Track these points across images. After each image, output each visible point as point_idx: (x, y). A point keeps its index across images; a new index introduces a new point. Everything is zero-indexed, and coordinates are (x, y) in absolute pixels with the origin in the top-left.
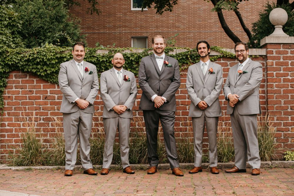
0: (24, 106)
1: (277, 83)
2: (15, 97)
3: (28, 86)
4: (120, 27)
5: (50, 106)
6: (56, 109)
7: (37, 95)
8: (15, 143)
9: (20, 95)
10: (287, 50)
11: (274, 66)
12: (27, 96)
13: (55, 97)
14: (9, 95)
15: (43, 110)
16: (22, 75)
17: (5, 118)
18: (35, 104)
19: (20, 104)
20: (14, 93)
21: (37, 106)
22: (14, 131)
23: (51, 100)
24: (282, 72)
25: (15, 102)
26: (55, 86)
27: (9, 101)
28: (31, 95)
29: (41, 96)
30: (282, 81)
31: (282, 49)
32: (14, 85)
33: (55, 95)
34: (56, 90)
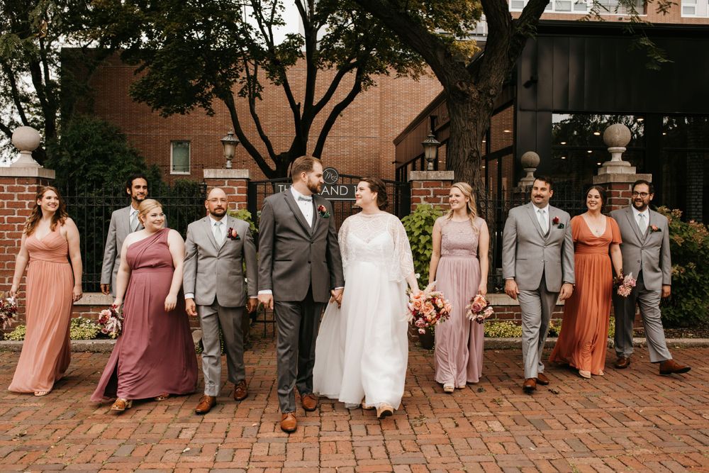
1: (9, 232)
4: (157, 128)
10: (23, 186)
11: (6, 208)
24: (16, 216)
30: (17, 229)
31: (16, 185)
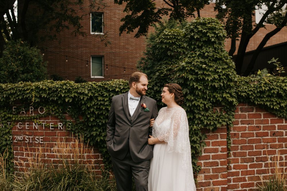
0: (251, 144)
2: (241, 134)
3: (255, 121)
4: (82, 47)
5: (279, 143)
6: (284, 146)
7: (265, 131)
8: (242, 188)
9: (247, 132)
12: (254, 133)
13: (283, 133)
14: (235, 132)
15: (271, 148)
16: (248, 108)
17: (231, 159)
18: (263, 142)
19: (247, 142)
20: (240, 129)
21: (265, 144)
22: (240, 174)
23: (279, 137)
25: (241, 140)
26: (283, 120)
27: (235, 139)
28: (259, 131)
29: (269, 132)
32: (240, 120)
33: (283, 131)
34: (284, 125)
